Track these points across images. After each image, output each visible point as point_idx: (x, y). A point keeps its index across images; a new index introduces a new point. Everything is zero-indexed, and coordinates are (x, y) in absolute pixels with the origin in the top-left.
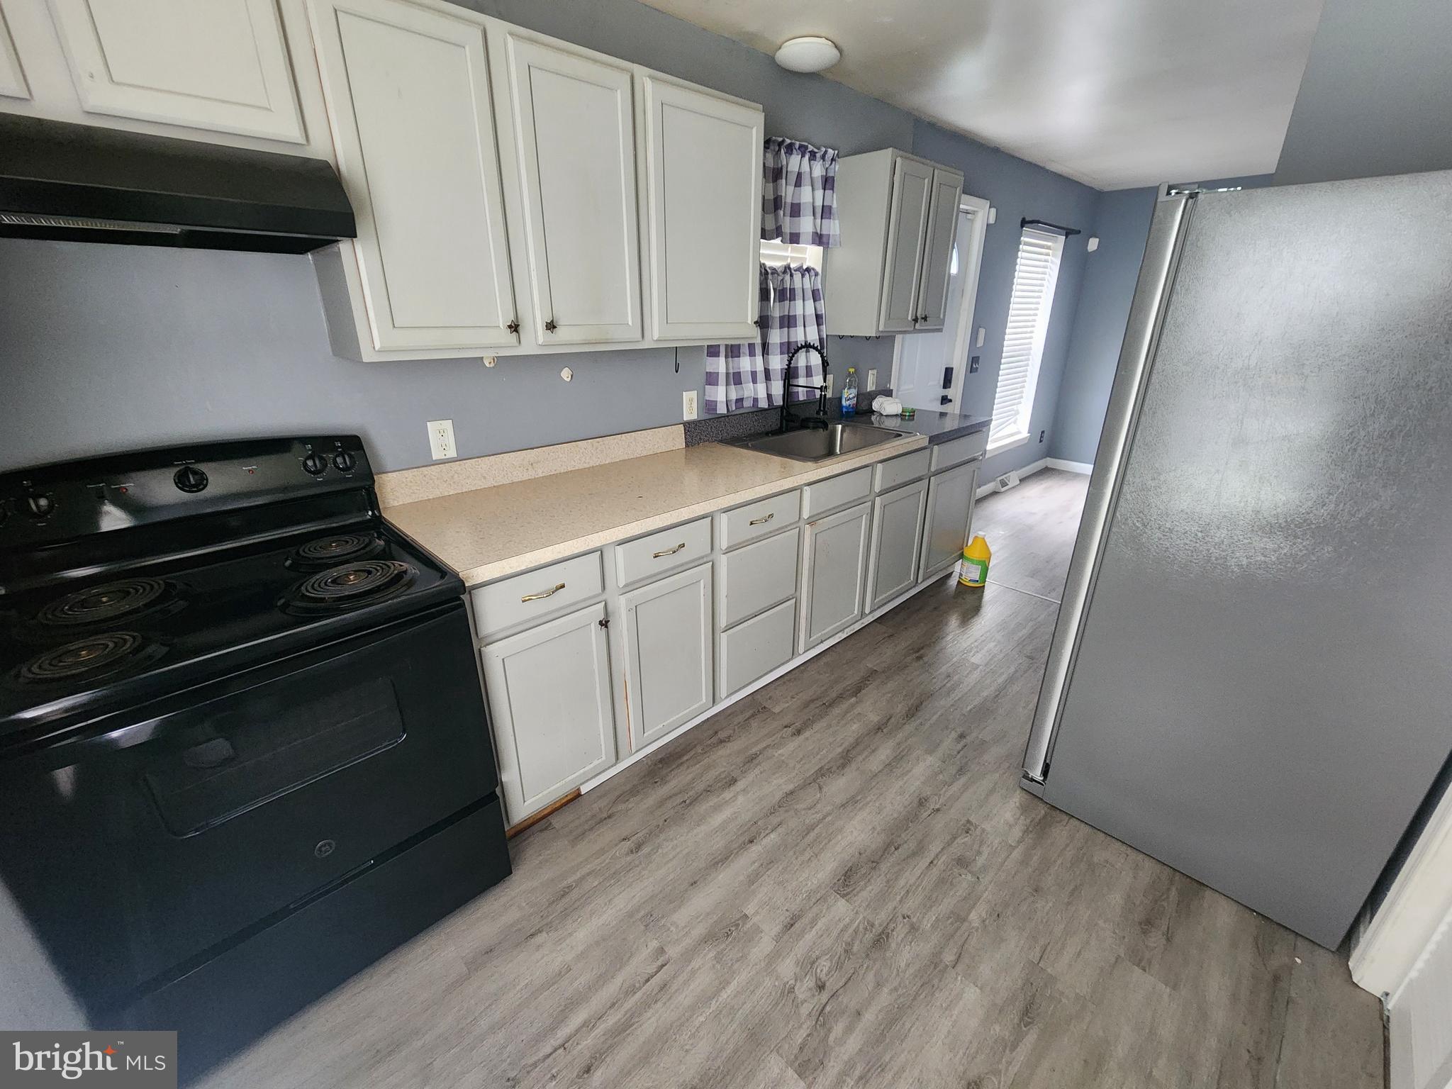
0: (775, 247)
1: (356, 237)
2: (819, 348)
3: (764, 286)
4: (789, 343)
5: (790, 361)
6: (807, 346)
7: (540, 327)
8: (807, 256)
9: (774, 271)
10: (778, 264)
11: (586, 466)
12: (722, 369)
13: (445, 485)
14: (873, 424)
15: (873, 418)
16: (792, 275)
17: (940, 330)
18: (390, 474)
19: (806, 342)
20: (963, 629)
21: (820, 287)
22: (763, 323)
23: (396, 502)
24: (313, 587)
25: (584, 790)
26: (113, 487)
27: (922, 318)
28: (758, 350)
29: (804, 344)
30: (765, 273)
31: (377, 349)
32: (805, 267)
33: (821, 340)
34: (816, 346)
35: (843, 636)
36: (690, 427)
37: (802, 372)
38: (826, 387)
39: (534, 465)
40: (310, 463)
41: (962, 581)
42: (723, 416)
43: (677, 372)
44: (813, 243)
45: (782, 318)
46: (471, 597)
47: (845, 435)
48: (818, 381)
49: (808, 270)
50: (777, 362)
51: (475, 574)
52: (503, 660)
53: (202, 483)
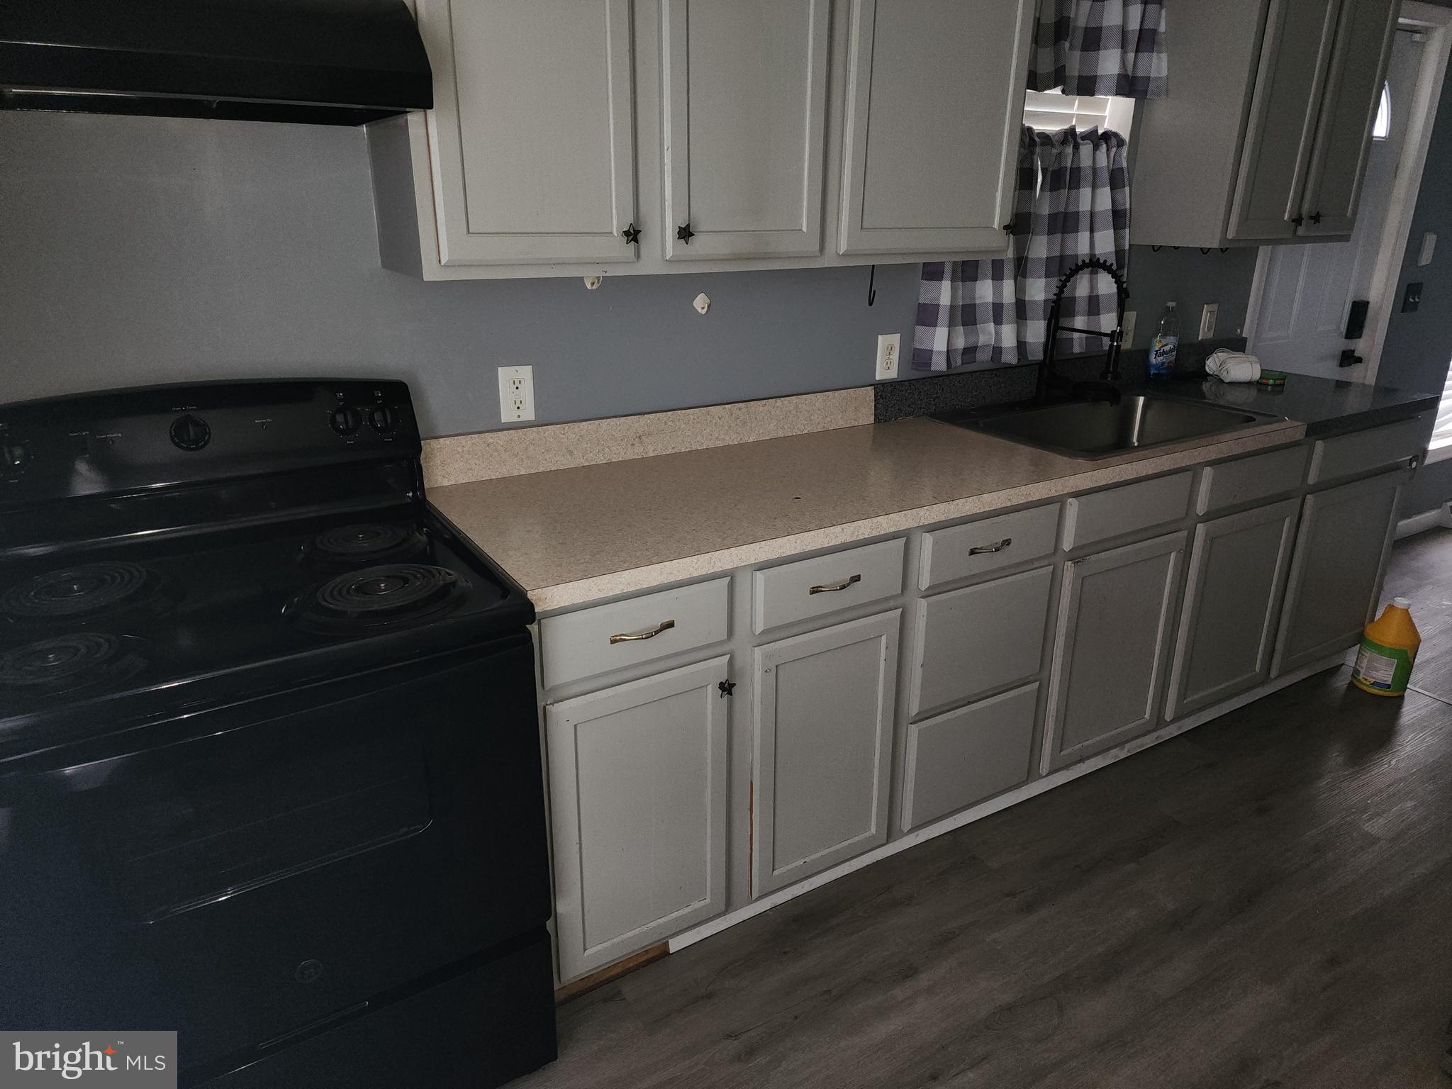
0: (1053, 101)
1: (431, 107)
2: (1114, 267)
3: (1026, 166)
4: (1062, 258)
5: (1061, 288)
6: (1094, 264)
7: (670, 233)
8: (1107, 114)
9: (1045, 137)
10: (1052, 128)
11: (720, 444)
12: (945, 299)
13: (515, 461)
14: (1205, 398)
15: (1206, 387)
16: (1076, 147)
17: (1345, 238)
18: (441, 440)
19: (1092, 255)
20: (1351, 770)
21: (1125, 164)
22: (1019, 226)
23: (446, 480)
24: (331, 595)
25: (675, 945)
26: (98, 437)
27: (1311, 218)
28: (1009, 270)
29: (1087, 261)
30: (1030, 141)
31: (443, 263)
32: (1100, 131)
33: (1119, 253)
34: (1108, 264)
35: (1122, 754)
36: (883, 390)
37: (1081, 306)
38: (1121, 333)
39: (643, 438)
40: (340, 418)
41: (1358, 684)
42: (940, 376)
43: (870, 304)
44: (1117, 94)
45: (1053, 217)
46: (540, 628)
47: (1149, 415)
48: (1108, 322)
49: (1108, 136)
50: (1039, 290)
51: (546, 597)
52: (575, 726)
53: (201, 440)
